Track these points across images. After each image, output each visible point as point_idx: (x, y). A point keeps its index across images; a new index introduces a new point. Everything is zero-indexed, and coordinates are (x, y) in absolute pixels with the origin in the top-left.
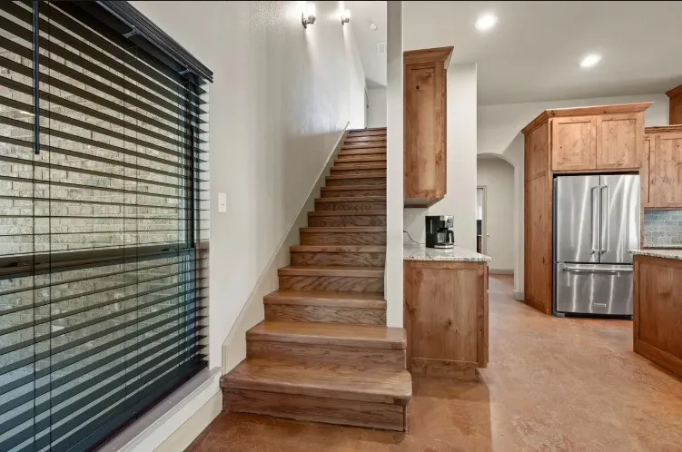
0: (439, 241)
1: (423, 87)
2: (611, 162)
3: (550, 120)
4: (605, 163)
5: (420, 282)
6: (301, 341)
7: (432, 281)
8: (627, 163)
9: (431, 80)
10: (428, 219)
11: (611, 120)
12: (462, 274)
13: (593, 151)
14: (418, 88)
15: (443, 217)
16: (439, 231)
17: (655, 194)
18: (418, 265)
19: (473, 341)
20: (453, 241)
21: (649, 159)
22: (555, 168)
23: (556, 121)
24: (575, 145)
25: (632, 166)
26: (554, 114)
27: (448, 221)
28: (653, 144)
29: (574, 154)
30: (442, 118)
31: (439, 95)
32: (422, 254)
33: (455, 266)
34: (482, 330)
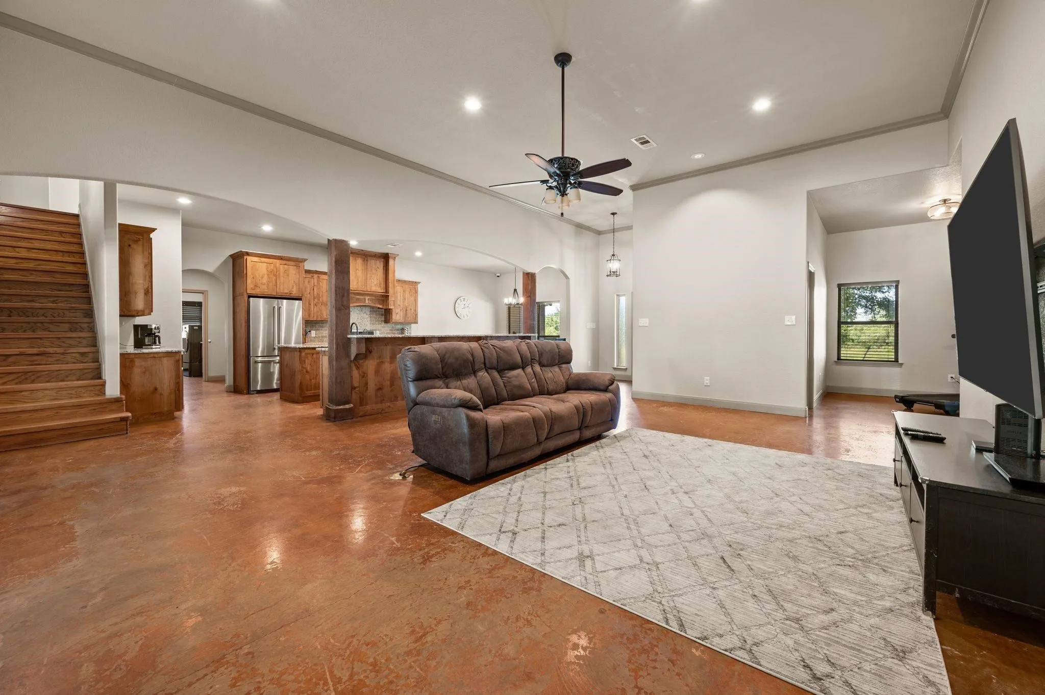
0: (147, 343)
1: (133, 246)
2: (286, 291)
3: (245, 257)
4: (282, 291)
5: (133, 367)
6: (29, 409)
7: (142, 365)
8: (295, 293)
9: (140, 243)
10: (136, 327)
11: (285, 264)
12: (165, 360)
13: (274, 283)
14: (130, 246)
15: (151, 325)
16: (146, 336)
17: (317, 312)
18: (132, 356)
19: (173, 397)
20: (160, 343)
21: (314, 289)
22: (249, 292)
23: (249, 259)
24: (262, 278)
25: (297, 295)
26: (248, 254)
27: (155, 328)
28: (316, 280)
29: (262, 284)
30: (149, 268)
31: (146, 254)
32: (131, 349)
33: (159, 355)
34: (179, 390)
